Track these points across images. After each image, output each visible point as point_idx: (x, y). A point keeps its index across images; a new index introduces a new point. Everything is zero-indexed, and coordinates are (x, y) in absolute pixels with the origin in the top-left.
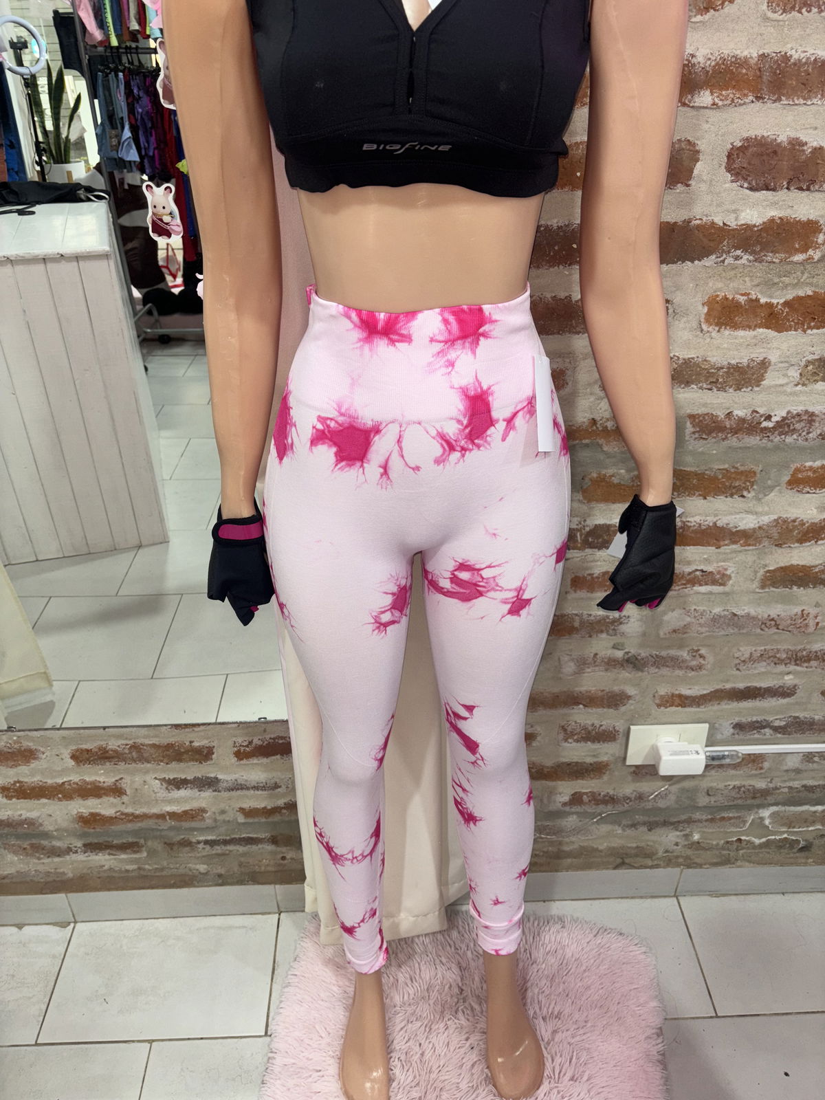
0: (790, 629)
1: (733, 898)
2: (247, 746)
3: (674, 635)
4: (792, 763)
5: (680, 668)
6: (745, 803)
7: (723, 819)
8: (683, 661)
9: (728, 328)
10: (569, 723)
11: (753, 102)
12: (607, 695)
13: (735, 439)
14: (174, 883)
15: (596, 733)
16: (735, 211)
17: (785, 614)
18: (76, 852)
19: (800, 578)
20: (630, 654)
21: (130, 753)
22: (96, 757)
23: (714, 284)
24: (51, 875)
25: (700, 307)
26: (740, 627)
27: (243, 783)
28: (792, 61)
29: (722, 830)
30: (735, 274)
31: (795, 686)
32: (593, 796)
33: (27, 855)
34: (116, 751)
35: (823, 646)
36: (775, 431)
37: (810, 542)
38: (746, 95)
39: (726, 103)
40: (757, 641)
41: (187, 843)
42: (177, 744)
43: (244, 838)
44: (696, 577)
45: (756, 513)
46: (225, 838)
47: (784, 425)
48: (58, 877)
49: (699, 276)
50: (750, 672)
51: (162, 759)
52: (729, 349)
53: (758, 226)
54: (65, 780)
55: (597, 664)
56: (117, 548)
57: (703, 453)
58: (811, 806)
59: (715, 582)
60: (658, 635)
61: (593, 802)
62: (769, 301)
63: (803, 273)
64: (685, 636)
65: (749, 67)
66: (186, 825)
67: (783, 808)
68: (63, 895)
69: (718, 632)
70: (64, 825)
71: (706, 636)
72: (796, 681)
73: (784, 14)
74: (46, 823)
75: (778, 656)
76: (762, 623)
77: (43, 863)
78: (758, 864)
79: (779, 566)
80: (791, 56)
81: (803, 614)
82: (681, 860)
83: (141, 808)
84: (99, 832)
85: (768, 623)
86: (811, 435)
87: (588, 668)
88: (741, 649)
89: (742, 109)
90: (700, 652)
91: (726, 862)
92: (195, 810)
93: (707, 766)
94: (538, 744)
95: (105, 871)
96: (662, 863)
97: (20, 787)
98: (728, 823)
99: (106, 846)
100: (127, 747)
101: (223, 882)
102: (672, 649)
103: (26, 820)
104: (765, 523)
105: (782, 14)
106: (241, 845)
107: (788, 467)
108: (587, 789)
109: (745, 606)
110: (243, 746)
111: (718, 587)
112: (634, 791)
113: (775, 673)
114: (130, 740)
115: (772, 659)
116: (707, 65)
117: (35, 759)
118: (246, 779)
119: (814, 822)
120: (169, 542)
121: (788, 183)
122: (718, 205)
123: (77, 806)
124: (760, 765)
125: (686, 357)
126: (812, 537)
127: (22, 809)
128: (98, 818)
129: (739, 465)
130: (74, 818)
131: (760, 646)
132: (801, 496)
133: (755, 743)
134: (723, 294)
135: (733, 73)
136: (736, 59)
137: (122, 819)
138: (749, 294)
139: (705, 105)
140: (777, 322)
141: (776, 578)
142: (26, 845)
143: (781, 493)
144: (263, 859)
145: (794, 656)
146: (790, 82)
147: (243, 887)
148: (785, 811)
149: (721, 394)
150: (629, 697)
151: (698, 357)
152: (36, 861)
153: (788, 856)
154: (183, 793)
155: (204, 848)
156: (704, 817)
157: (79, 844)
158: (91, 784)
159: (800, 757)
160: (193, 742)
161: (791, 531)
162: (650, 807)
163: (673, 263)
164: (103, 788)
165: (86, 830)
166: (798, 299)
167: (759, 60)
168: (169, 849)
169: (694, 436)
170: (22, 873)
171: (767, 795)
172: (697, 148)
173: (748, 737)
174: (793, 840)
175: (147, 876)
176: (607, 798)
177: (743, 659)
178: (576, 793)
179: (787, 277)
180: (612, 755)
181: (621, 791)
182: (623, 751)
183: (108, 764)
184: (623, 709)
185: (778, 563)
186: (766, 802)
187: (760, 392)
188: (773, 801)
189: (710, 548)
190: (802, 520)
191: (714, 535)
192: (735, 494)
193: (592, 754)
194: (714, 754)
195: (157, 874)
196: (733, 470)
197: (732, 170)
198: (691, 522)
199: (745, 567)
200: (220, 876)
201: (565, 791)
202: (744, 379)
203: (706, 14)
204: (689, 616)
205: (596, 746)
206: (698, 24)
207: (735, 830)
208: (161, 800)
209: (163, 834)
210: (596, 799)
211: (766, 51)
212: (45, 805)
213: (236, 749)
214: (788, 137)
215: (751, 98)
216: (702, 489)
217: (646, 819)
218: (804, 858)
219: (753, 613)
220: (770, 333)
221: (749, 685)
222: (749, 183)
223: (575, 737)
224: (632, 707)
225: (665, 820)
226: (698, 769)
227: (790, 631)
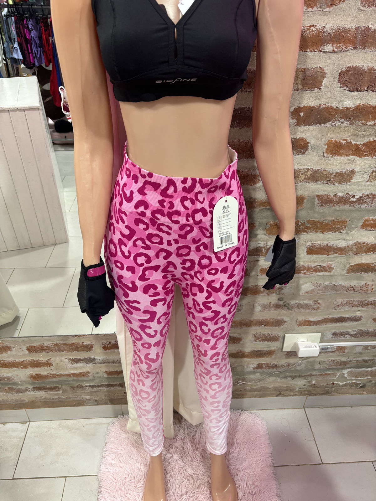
0: (360, 291)
1: (329, 408)
2: (109, 344)
3: (307, 294)
4: (358, 350)
5: (309, 309)
6: (337, 367)
7: (326, 374)
8: (311, 306)
9: (336, 155)
10: (257, 333)
11: (352, 50)
12: (275, 321)
13: (338, 206)
14: (75, 404)
15: (269, 337)
16: (341, 101)
17: (358, 285)
18: (30, 391)
19: (365, 269)
20: (286, 303)
21: (54, 347)
22: (38, 349)
23: (330, 135)
24: (18, 401)
25: (324, 146)
26: (337, 291)
27: (106, 360)
28: (371, 30)
29: (325, 379)
30: (341, 130)
31: (361, 316)
32: (267, 365)
33: (7, 392)
34: (48, 347)
35: (374, 299)
36: (357, 202)
37: (370, 252)
38: (349, 46)
39: (339, 50)
40: (345, 297)
41: (80, 387)
42: (76, 343)
43: (107, 384)
44: (317, 268)
45: (346, 240)
46: (98, 384)
47: (361, 200)
48: (21, 402)
49: (324, 131)
50: (341, 310)
51: (69, 350)
52: (337, 165)
53: (352, 108)
54: (24, 359)
55: (270, 307)
56: (45, 245)
57: (322, 213)
58: (366, 368)
59: (326, 271)
60: (299, 294)
61: (267, 367)
62: (356, 143)
63: (372, 130)
64: (311, 294)
65: (351, 33)
66: (80, 379)
67: (353, 369)
68: (24, 410)
69: (327, 293)
70: (24, 379)
71: (322, 295)
72: (362, 315)
73: (369, 8)
74: (15, 378)
75: (354, 303)
76: (347, 289)
77: (14, 396)
78: (341, 394)
79: (356, 263)
80: (371, 28)
81: (366, 285)
82: (306, 392)
83: (59, 371)
84: (40, 382)
85: (350, 289)
86: (373, 204)
87: (267, 309)
88: (337, 300)
89: (346, 53)
90: (318, 302)
91: (327, 393)
92: (85, 372)
93: (320, 352)
94: (243, 342)
95: (43, 399)
96: (298, 393)
97: (3, 363)
98: (328, 376)
99: (43, 388)
100: (53, 345)
101: (97, 403)
102: (306, 300)
103: (6, 377)
104: (350, 244)
105: (367, 8)
106: (106, 387)
107: (361, 219)
108: (264, 362)
109: (339, 281)
110: (107, 344)
111: (327, 273)
112: (286, 362)
113: (352, 311)
114: (54, 342)
115: (351, 304)
116: (331, 32)
117: (10, 350)
118: (108, 358)
119: (367, 375)
120: (69, 242)
121: (367, 88)
122: (334, 98)
123: (30, 371)
124: (344, 351)
125: (316, 169)
126: (372, 250)
127: (4, 372)
128: (39, 376)
129: (339, 218)
130: (28, 376)
131: (347, 299)
132: (367, 232)
133: (342, 341)
134: (335, 140)
135: (342, 36)
136: (345, 29)
137: (51, 377)
138: (347, 140)
139: (329, 51)
140: (359, 153)
141: (354, 269)
142: (6, 388)
143: (358, 230)
144: (116, 393)
145: (361, 303)
146: (370, 40)
147: (107, 405)
148: (354, 371)
149: (332, 186)
150: (285, 322)
151: (322, 169)
152: (11, 395)
153: (354, 390)
154: (79, 365)
155: (89, 389)
156: (318, 374)
157: (31, 387)
158: (36, 361)
159: (362, 347)
160: (83, 342)
161: (362, 248)
162: (293, 369)
163: (312, 125)
164: (42, 363)
165: (34, 381)
166: (370, 142)
167: (355, 30)
168: (73, 389)
169: (319, 205)
170: (5, 400)
171: (346, 364)
172: (325, 71)
173: (339, 339)
174: (357, 383)
175: (63, 401)
176: (273, 366)
177: (337, 305)
178: (259, 364)
179: (365, 132)
180: (276, 347)
181: (280, 362)
182: (282, 345)
183: (44, 352)
184: (282, 327)
185: (356, 262)
186: (345, 366)
187: (351, 185)
188: (349, 366)
189: (324, 255)
190: (368, 243)
191: (326, 250)
192: (337, 231)
193: (267, 346)
194: (324, 347)
195: (68, 400)
196: (336, 221)
197: (341, 82)
198: (316, 244)
199: (340, 264)
200: (96, 401)
201: (255, 363)
202: (343, 179)
203: (331, 7)
204: (314, 286)
205: (270, 343)
206: (327, 12)
207: (331, 379)
208: (69, 368)
209: (70, 382)
210: (268, 366)
211: (359, 25)
212: (15, 370)
213: (103, 345)
214: (368, 67)
215: (351, 48)
216: (322, 229)
217: (291, 374)
218: (362, 391)
219: (343, 284)
220: (356, 158)
221: (340, 316)
222: (349, 88)
223: (260, 340)
224: (286, 326)
225: (300, 375)
226: (316, 354)
227: (360, 292)
